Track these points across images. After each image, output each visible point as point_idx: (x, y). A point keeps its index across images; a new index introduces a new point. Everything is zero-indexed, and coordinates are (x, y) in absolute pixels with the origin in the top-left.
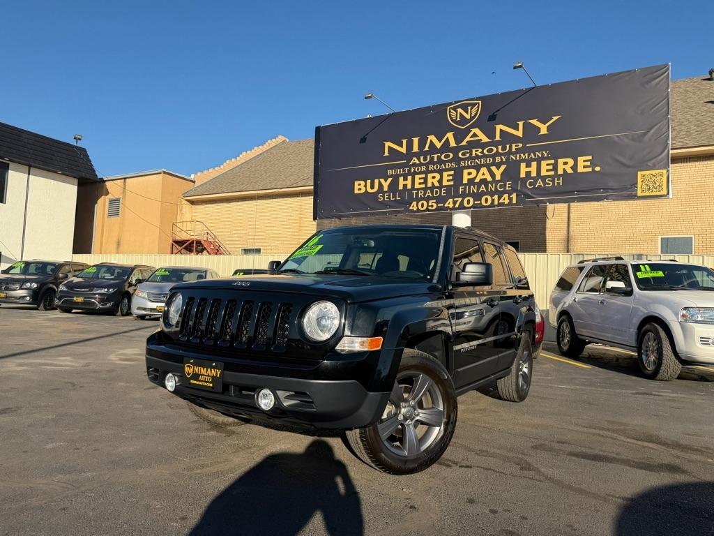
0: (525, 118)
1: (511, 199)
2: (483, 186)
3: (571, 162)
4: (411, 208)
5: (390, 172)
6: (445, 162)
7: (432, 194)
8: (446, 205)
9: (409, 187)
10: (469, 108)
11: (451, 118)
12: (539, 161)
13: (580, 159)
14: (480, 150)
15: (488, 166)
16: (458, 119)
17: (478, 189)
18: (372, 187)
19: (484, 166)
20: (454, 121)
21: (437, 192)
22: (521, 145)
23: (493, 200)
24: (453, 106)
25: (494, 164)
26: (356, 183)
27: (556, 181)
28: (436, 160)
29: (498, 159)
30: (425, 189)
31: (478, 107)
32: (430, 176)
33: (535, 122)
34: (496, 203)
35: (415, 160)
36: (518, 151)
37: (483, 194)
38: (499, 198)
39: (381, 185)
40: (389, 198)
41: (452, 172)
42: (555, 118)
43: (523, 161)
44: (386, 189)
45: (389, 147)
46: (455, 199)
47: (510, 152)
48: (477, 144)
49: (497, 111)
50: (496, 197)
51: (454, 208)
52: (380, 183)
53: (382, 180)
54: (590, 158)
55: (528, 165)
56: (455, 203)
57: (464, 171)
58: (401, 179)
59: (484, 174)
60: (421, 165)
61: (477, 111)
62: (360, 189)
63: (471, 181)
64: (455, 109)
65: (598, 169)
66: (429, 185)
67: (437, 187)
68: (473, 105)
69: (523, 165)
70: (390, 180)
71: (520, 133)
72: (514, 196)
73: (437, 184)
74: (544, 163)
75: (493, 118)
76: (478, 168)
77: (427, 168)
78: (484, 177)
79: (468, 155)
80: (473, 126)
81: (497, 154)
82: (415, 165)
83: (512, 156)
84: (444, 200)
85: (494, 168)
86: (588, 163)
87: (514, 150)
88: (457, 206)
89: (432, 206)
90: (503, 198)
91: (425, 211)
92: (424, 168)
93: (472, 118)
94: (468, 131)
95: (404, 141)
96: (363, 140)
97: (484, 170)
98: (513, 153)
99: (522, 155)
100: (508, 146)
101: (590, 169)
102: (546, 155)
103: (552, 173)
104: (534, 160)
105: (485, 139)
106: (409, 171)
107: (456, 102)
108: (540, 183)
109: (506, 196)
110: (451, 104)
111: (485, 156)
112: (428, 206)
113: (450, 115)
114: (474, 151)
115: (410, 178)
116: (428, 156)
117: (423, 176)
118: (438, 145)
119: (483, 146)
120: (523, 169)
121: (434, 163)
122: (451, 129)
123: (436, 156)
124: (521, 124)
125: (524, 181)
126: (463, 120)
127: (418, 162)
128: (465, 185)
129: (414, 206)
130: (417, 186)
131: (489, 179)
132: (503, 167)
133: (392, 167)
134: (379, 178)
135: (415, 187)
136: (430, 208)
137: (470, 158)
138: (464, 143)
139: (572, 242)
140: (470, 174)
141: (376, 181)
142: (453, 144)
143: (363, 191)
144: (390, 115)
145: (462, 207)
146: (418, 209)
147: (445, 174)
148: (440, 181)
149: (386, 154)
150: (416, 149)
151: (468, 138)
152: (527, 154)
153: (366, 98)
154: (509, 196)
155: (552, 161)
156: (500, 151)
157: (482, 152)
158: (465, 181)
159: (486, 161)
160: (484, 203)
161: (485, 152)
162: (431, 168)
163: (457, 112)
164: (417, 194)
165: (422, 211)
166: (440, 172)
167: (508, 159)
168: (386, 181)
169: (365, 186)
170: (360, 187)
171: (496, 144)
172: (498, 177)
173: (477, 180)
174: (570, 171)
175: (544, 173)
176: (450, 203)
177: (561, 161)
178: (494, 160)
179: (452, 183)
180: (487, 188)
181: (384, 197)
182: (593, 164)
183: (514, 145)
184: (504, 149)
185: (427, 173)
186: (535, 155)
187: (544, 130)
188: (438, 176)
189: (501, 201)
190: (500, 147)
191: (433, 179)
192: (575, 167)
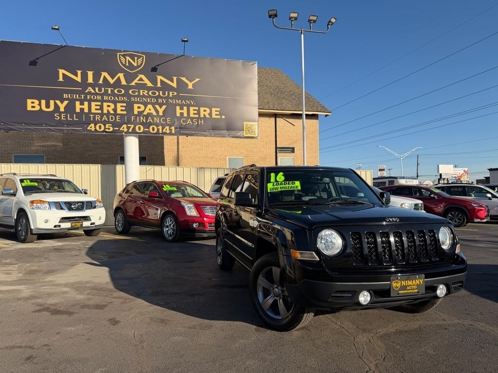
0: (178, 75)
1: (171, 130)
3: (208, 111)
4: (89, 128)
5: (65, 96)
6: (118, 96)
7: (108, 119)
8: (121, 129)
9: (86, 110)
10: (136, 58)
11: (121, 63)
12: (188, 106)
13: (214, 110)
14: (146, 92)
15: (153, 105)
16: (127, 65)
17: (147, 120)
18: (48, 106)
19: (149, 103)
20: (124, 65)
21: (112, 118)
22: (175, 93)
23: (158, 130)
24: (122, 54)
25: (157, 103)
26: (29, 101)
27: (203, 122)
28: (110, 92)
29: (160, 101)
30: (102, 115)
31: (143, 59)
32: (105, 104)
33: (184, 79)
34: (161, 132)
35: (90, 89)
36: (174, 97)
37: (151, 124)
38: (163, 129)
39: (57, 107)
40: (66, 117)
41: (125, 105)
42: (197, 80)
43: (178, 105)
44: (62, 110)
45: (63, 74)
46: (128, 125)
47: (168, 97)
48: (144, 87)
50: (160, 127)
51: (128, 132)
52: (56, 104)
53: (58, 102)
54: (219, 109)
55: (182, 109)
56: (128, 128)
57: (135, 105)
58: (78, 103)
59: (150, 109)
60: (96, 94)
61: (143, 61)
62: (33, 107)
63: (140, 113)
64: (124, 56)
65: (223, 117)
66: (105, 111)
67: (112, 114)
68: (139, 57)
69: (178, 108)
70: (66, 102)
71: (174, 85)
72: (173, 128)
73: (112, 112)
74: (191, 109)
75: (154, 69)
76: (146, 104)
77: (102, 98)
78: (150, 112)
79: (137, 93)
80: (141, 72)
81: (159, 96)
82: (90, 93)
83: (170, 100)
84: (120, 125)
85: (157, 106)
86: (218, 113)
87: (171, 96)
88: (130, 131)
89: (109, 129)
90: (165, 129)
91: (103, 132)
92: (99, 98)
93: (138, 66)
94: (135, 76)
95: (79, 72)
97: (150, 106)
98: (171, 98)
99: (177, 100)
100: (167, 92)
101: (219, 117)
103: (197, 116)
104: (185, 105)
105: (149, 84)
106: (86, 97)
107: (124, 51)
108: (189, 121)
109: (167, 128)
110: (120, 51)
111: (149, 96)
112: (105, 128)
113: (120, 60)
114: (141, 91)
115: (86, 103)
116: (103, 89)
117: (99, 103)
118: (112, 81)
119: (149, 89)
120: (178, 111)
121: (109, 95)
122: (122, 71)
123: (109, 89)
124: (175, 78)
125: (179, 119)
126: (131, 66)
127: (93, 92)
128: (136, 116)
129: (92, 127)
130: (93, 111)
131: (155, 114)
132: (164, 107)
133: (67, 92)
134: (54, 99)
135: (92, 112)
136: (107, 130)
137: (139, 96)
138: (133, 84)
139: (180, 159)
140: (139, 107)
141: (52, 102)
142: (124, 82)
143: (37, 108)
144: (62, 47)
145: (134, 132)
146: (96, 130)
147: (119, 105)
148: (115, 110)
149: (61, 79)
150: (90, 80)
151: (136, 81)
152: (180, 101)
153: (53, 29)
154: (170, 128)
155: (197, 108)
156: (161, 94)
157: (148, 93)
158: (136, 112)
159: (151, 100)
160: (151, 130)
161: (150, 93)
162: (105, 98)
163: (126, 58)
164: (94, 117)
165: (99, 132)
166: (115, 103)
167: (167, 101)
168: (62, 103)
169: (40, 104)
170: (33, 105)
171: (158, 89)
172: (161, 114)
173: (145, 113)
174: (208, 116)
175: (192, 115)
176: (124, 128)
177: (202, 109)
178: (157, 100)
179: (125, 113)
180: (153, 120)
181: (60, 116)
182: (220, 114)
183: (171, 93)
184: (164, 94)
185: (102, 101)
186: (185, 102)
187: (190, 86)
188: (112, 106)
189: (164, 131)
190: (161, 92)
191: (108, 108)
192: (210, 114)
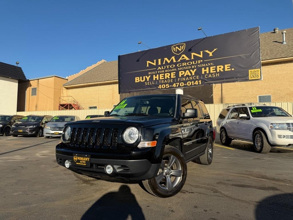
0: (203, 50)
1: (199, 83)
2: (187, 78)
3: (222, 67)
4: (159, 88)
5: (149, 73)
6: (171, 69)
7: (167, 81)
8: (173, 86)
9: (158, 79)
10: (181, 46)
11: (173, 51)
12: (209, 67)
13: (226, 66)
14: (186, 63)
15: (189, 70)
16: (176, 51)
17: (186, 79)
18: (143, 79)
19: (187, 70)
20: (175, 52)
21: (169, 81)
22: (202, 61)
23: (192, 83)
24: (174, 46)
25: (191, 69)
26: (136, 78)
27: (217, 75)
28: (168, 68)
29: (193, 67)
30: (164, 80)
31: (184, 46)
32: (166, 74)
33: (207, 51)
34: (193, 84)
35: (160, 68)
36: (201, 63)
37: (188, 81)
38: (194, 82)
39: (146, 79)
40: (150, 83)
41: (175, 73)
42: (215, 50)
43: (203, 67)
44: (148, 80)
45: (149, 63)
46: (177, 83)
47: (198, 64)
48: (184, 61)
49: (192, 47)
50: (193, 82)
51: (176, 87)
52: (145, 78)
53: (146, 77)
54: (230, 65)
55: (205, 69)
56: (176, 85)
57: (180, 72)
58: (154, 76)
59: (188, 73)
61: (184, 47)
62: (137, 81)
63: (183, 76)
64: (175, 47)
65: (233, 69)
66: (166, 78)
67: (169, 79)
68: (182, 45)
69: (203, 69)
70: (150, 76)
71: (201, 56)
72: (200, 81)
73: (169, 78)
74: (211, 68)
75: (190, 50)
76: (185, 70)
77: (165, 71)
78: (188, 74)
79: (181, 65)
80: (183, 54)
81: (193, 65)
82: (160, 70)
84: (172, 84)
85: (191, 70)
86: (229, 67)
87: (199, 63)
88: (177, 86)
89: (167, 87)
90: (195, 83)
91: (164, 88)
92: (163, 71)
93: (182, 50)
94: (180, 56)
95: (155, 61)
96: (138, 61)
97: (187, 71)
98: (199, 64)
99: (203, 65)
100: (197, 61)
101: (230, 70)
102: (212, 65)
103: (215, 72)
104: (207, 67)
105: (187, 59)
106: (157, 72)
107: (175, 44)
108: (210, 76)
109: (197, 81)
110: (173, 45)
111: (188, 66)
112: (166, 86)
113: (173, 49)
114: (183, 64)
115: (158, 75)
116: (165, 66)
117: (163, 74)
118: (169, 62)
119: (187, 61)
120: (203, 71)
121: (167, 69)
122: (174, 55)
123: (168, 66)
124: (201, 52)
125: (204, 75)
127: (161, 69)
128: (180, 77)
129: (160, 87)
130: (161, 78)
131: (190, 75)
132: (195, 70)
133: (150, 71)
137: (182, 67)
138: (179, 61)
139: (223, 99)
140: (182, 73)
141: (144, 77)
142: (174, 61)
143: (139, 81)
144: (148, 50)
145: (179, 87)
146: (162, 88)
147: (172, 73)
148: (170, 76)
149: (148, 66)
150: (160, 64)
151: (181, 59)
152: (204, 64)
153: (139, 43)
154: (198, 82)
155: (215, 67)
156: (194, 63)
157: (186, 64)
158: (180, 76)
159: (188, 68)
160: (188, 85)
161: (188, 64)
162: (166, 71)
163: (175, 48)
164: (161, 82)
166: (170, 73)
167: (197, 66)
168: (148, 77)
169: (140, 79)
170: (137, 80)
171: (192, 61)
172: (193, 74)
173: (185, 75)
174: (222, 71)
175: (211, 72)
176: (174, 85)
177: (218, 67)
178: (191, 67)
179: (175, 77)
180: (189, 78)
181: (147, 83)
182: (231, 67)
183: (199, 61)
184: (195, 62)
185: (164, 73)
186: (208, 65)
187: (211, 54)
188: (169, 74)
189: (195, 84)
190: (194, 62)
191: (167, 76)
192: (224, 69)
